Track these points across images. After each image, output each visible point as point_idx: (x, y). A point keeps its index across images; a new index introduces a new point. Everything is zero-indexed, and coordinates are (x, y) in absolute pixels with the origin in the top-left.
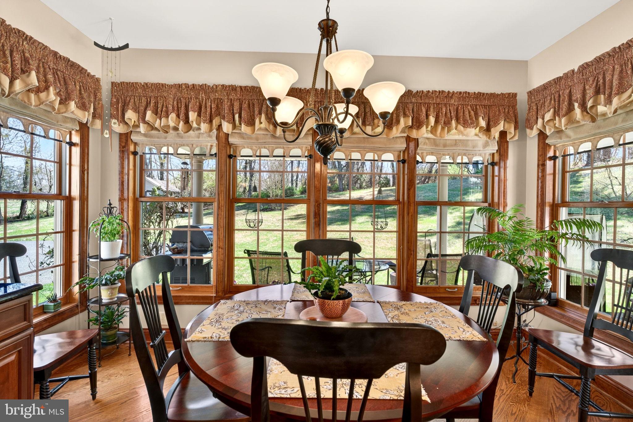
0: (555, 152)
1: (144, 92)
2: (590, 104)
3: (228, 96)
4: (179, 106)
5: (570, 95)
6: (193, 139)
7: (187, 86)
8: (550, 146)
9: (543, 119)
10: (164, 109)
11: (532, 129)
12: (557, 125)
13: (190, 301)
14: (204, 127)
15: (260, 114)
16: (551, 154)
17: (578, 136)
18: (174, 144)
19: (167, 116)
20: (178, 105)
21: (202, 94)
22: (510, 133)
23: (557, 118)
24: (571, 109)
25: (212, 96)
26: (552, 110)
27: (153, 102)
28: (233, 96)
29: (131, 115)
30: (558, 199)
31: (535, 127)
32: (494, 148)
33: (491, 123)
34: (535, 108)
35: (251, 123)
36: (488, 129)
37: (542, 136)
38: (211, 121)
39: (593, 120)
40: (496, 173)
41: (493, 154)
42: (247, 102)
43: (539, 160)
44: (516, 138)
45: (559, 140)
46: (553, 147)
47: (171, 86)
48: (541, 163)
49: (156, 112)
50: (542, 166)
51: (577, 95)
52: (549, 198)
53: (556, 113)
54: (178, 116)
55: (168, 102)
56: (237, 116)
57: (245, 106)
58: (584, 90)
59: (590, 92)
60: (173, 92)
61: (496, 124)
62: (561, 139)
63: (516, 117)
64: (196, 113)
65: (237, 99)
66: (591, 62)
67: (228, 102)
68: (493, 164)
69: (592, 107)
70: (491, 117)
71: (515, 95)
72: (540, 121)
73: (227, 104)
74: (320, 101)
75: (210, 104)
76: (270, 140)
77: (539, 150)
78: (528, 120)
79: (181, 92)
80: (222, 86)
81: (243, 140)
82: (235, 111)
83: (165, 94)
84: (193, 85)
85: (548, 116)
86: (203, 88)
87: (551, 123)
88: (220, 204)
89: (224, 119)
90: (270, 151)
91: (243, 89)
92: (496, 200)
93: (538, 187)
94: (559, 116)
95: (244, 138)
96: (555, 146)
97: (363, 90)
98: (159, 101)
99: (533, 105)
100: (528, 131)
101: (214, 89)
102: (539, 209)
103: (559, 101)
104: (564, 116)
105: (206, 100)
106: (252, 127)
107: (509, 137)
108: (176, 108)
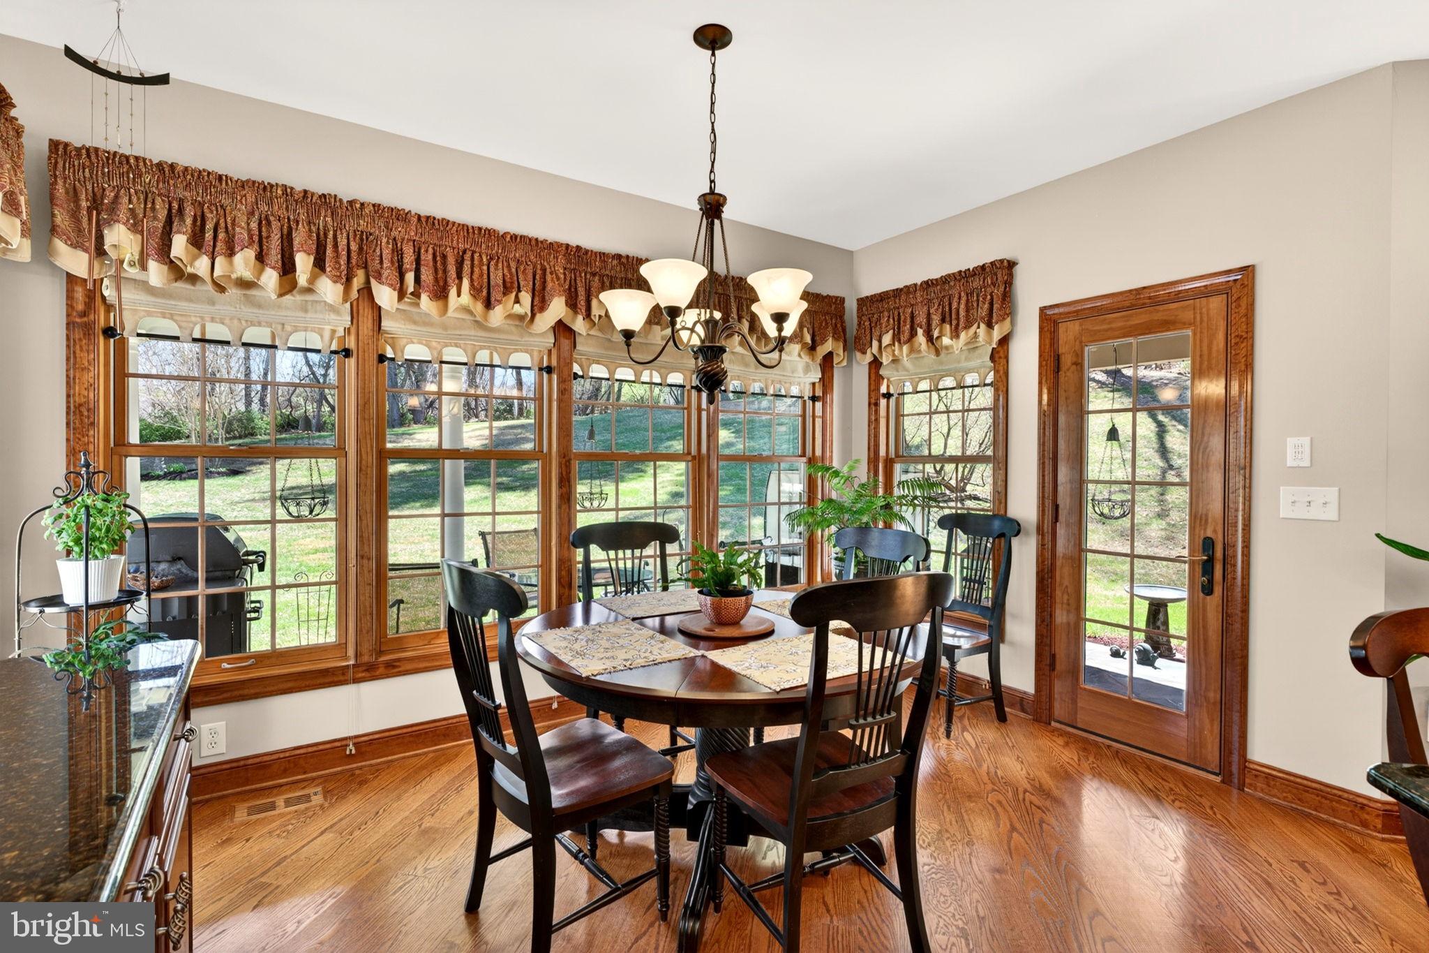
0: (888, 387)
1: (161, 185)
2: (936, 334)
3: (390, 230)
4: (264, 234)
5: (912, 317)
6: (289, 313)
7: (287, 191)
8: (883, 379)
9: (880, 341)
10: (221, 236)
11: (864, 353)
12: (896, 353)
13: (290, 685)
14: (329, 289)
15: (460, 277)
16: (883, 390)
17: (918, 371)
18: (231, 319)
19: (231, 253)
20: (260, 231)
21: (325, 216)
22: (838, 355)
23: (896, 344)
24: (913, 334)
25: (351, 225)
26: (891, 332)
27: (189, 212)
28: (399, 231)
29: (120, 238)
30: (892, 454)
31: (869, 351)
32: (816, 375)
33: (817, 338)
34: (867, 323)
35: (441, 294)
36: (812, 348)
37: (876, 364)
38: (349, 280)
39: (938, 353)
40: (819, 412)
41: (814, 384)
42: (431, 250)
43: (870, 397)
44: (845, 363)
45: (895, 373)
46: (885, 381)
47: (243, 184)
48: (873, 401)
49: (196, 241)
50: (874, 405)
51: (921, 319)
52: (882, 452)
53: (897, 338)
54: (261, 258)
55: (234, 221)
56: (410, 277)
57: (427, 257)
58: (929, 314)
59: (936, 319)
60: (249, 199)
61: (823, 341)
62: (897, 371)
63: (844, 330)
64: (312, 258)
65: (409, 240)
66: (936, 280)
67: (388, 243)
68: (814, 399)
69: (938, 338)
70: (816, 329)
71: (842, 300)
72: (875, 344)
73: (387, 248)
74: (574, 269)
75: (345, 242)
76: (473, 333)
77: (870, 384)
78: (857, 338)
79: (270, 203)
80: (374, 205)
81: (414, 327)
82: (406, 266)
83: (226, 201)
84: (305, 192)
85: (887, 339)
86: (327, 202)
87: (889, 350)
88: (364, 462)
89: (379, 277)
90: (469, 354)
91: (423, 220)
92: (818, 452)
93: (869, 435)
94: (899, 341)
95: (415, 323)
96: (888, 380)
97: (647, 260)
98: (209, 215)
99: (864, 318)
100: (858, 355)
101: (355, 208)
102: (872, 466)
103: (899, 323)
104: (905, 343)
105: (335, 232)
106: (440, 303)
107: (836, 360)
108: (256, 238)
